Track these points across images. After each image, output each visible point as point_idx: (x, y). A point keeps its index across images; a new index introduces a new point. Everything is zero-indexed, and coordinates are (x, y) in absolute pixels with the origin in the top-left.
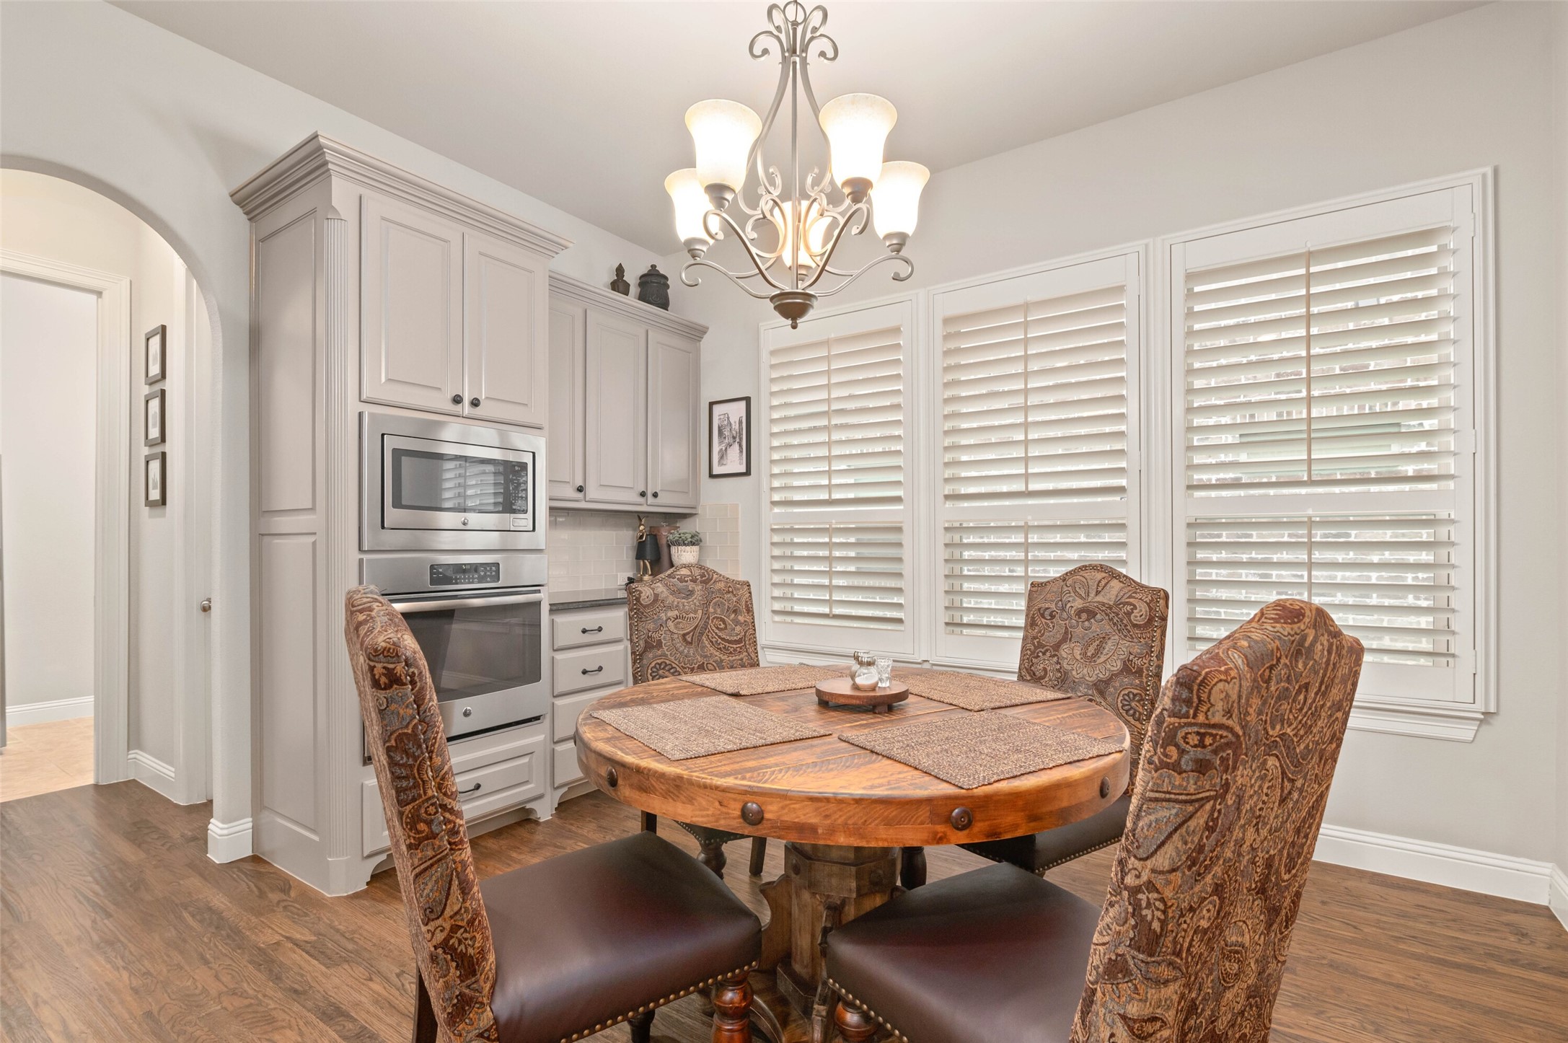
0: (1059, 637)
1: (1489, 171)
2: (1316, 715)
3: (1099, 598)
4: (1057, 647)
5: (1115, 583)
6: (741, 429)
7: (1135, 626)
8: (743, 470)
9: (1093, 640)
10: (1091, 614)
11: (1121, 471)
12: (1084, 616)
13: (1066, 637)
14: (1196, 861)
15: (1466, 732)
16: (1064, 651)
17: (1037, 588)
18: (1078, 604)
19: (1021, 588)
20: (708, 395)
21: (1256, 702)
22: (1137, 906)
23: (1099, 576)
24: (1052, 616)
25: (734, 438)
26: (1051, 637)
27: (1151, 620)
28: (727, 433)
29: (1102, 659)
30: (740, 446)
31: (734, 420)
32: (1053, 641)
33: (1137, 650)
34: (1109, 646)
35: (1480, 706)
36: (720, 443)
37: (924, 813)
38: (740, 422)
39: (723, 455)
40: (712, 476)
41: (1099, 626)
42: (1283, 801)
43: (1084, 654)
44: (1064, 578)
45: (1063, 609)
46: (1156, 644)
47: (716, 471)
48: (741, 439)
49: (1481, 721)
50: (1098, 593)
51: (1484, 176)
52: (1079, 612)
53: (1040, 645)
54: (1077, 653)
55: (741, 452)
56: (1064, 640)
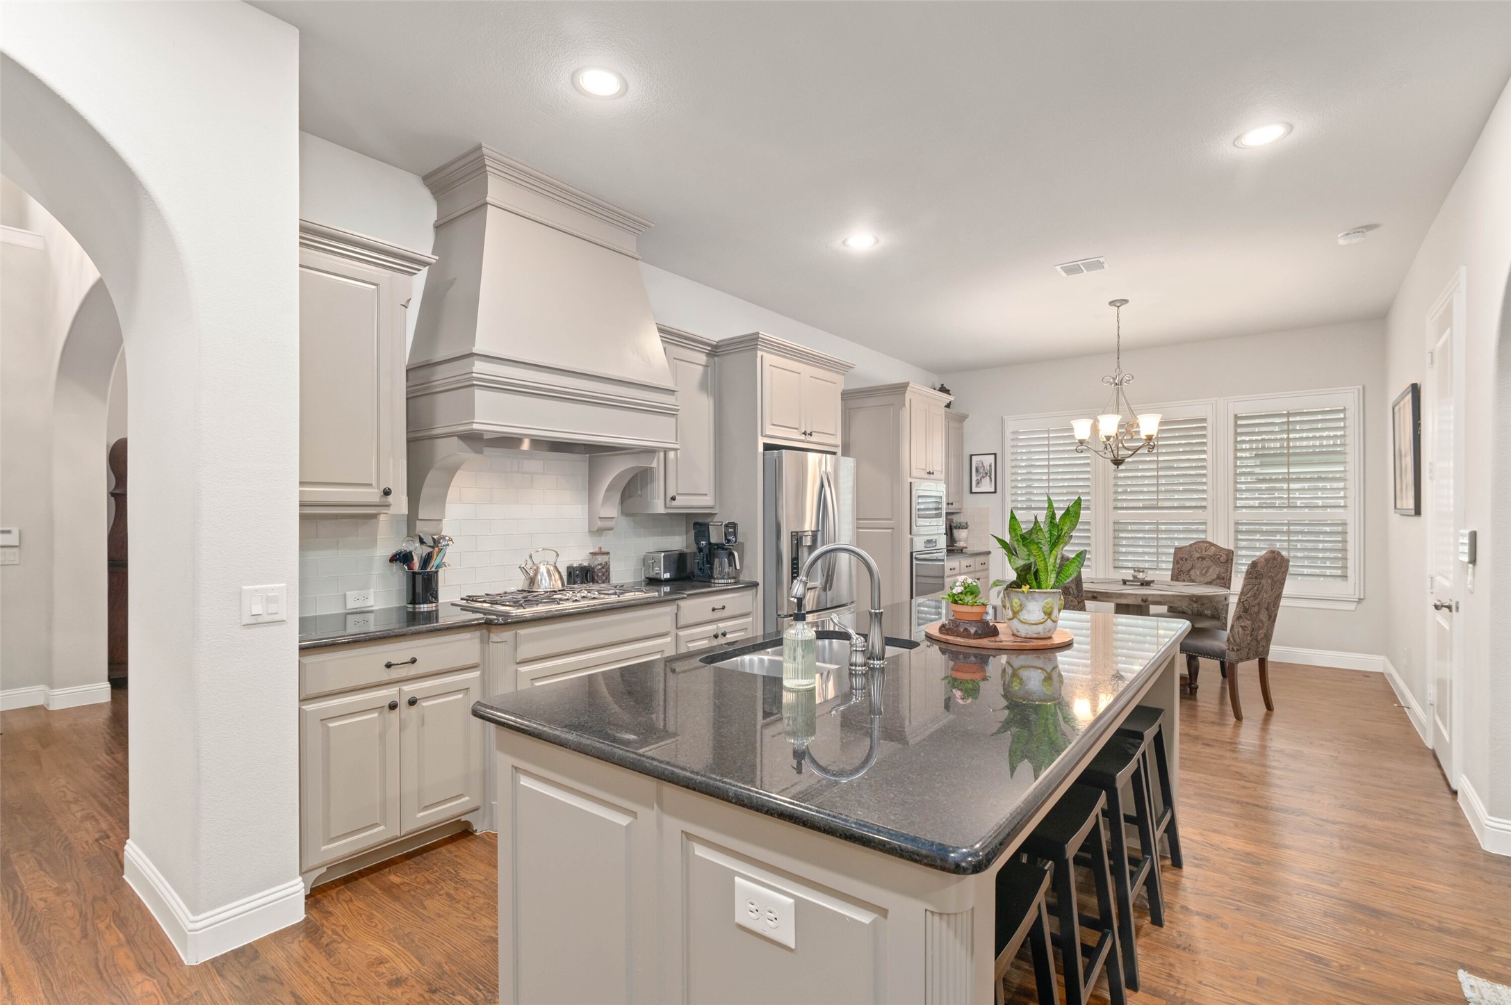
0: (1190, 567)
1: (1361, 387)
2: (1279, 573)
3: (1207, 553)
4: (1189, 571)
5: (1212, 547)
6: (990, 470)
7: (1221, 562)
8: (993, 491)
9: (1204, 568)
10: (1203, 559)
11: (1204, 499)
12: (1200, 559)
13: (1193, 567)
14: (1255, 596)
15: (1352, 607)
16: (1192, 572)
17: (1178, 550)
18: (1198, 555)
19: (1172, 551)
20: (968, 450)
21: (1266, 568)
22: (1243, 605)
23: (1206, 545)
24: (1186, 560)
25: (986, 473)
26: (1186, 567)
27: (1227, 561)
28: (981, 470)
29: (1209, 574)
30: (990, 478)
31: (986, 465)
32: (1187, 569)
33: (1222, 571)
34: (1211, 570)
35: (1357, 596)
36: (977, 476)
37: (1187, 598)
38: (990, 466)
39: (978, 483)
40: (971, 492)
41: (1206, 563)
42: (1272, 590)
43: (1201, 573)
44: (1191, 546)
45: (1191, 557)
46: (1229, 571)
47: (974, 490)
48: (991, 474)
49: (1358, 602)
50: (1206, 551)
51: (1359, 390)
52: (1198, 558)
53: (1181, 571)
54: (1198, 573)
55: (991, 481)
56: (1192, 569)
